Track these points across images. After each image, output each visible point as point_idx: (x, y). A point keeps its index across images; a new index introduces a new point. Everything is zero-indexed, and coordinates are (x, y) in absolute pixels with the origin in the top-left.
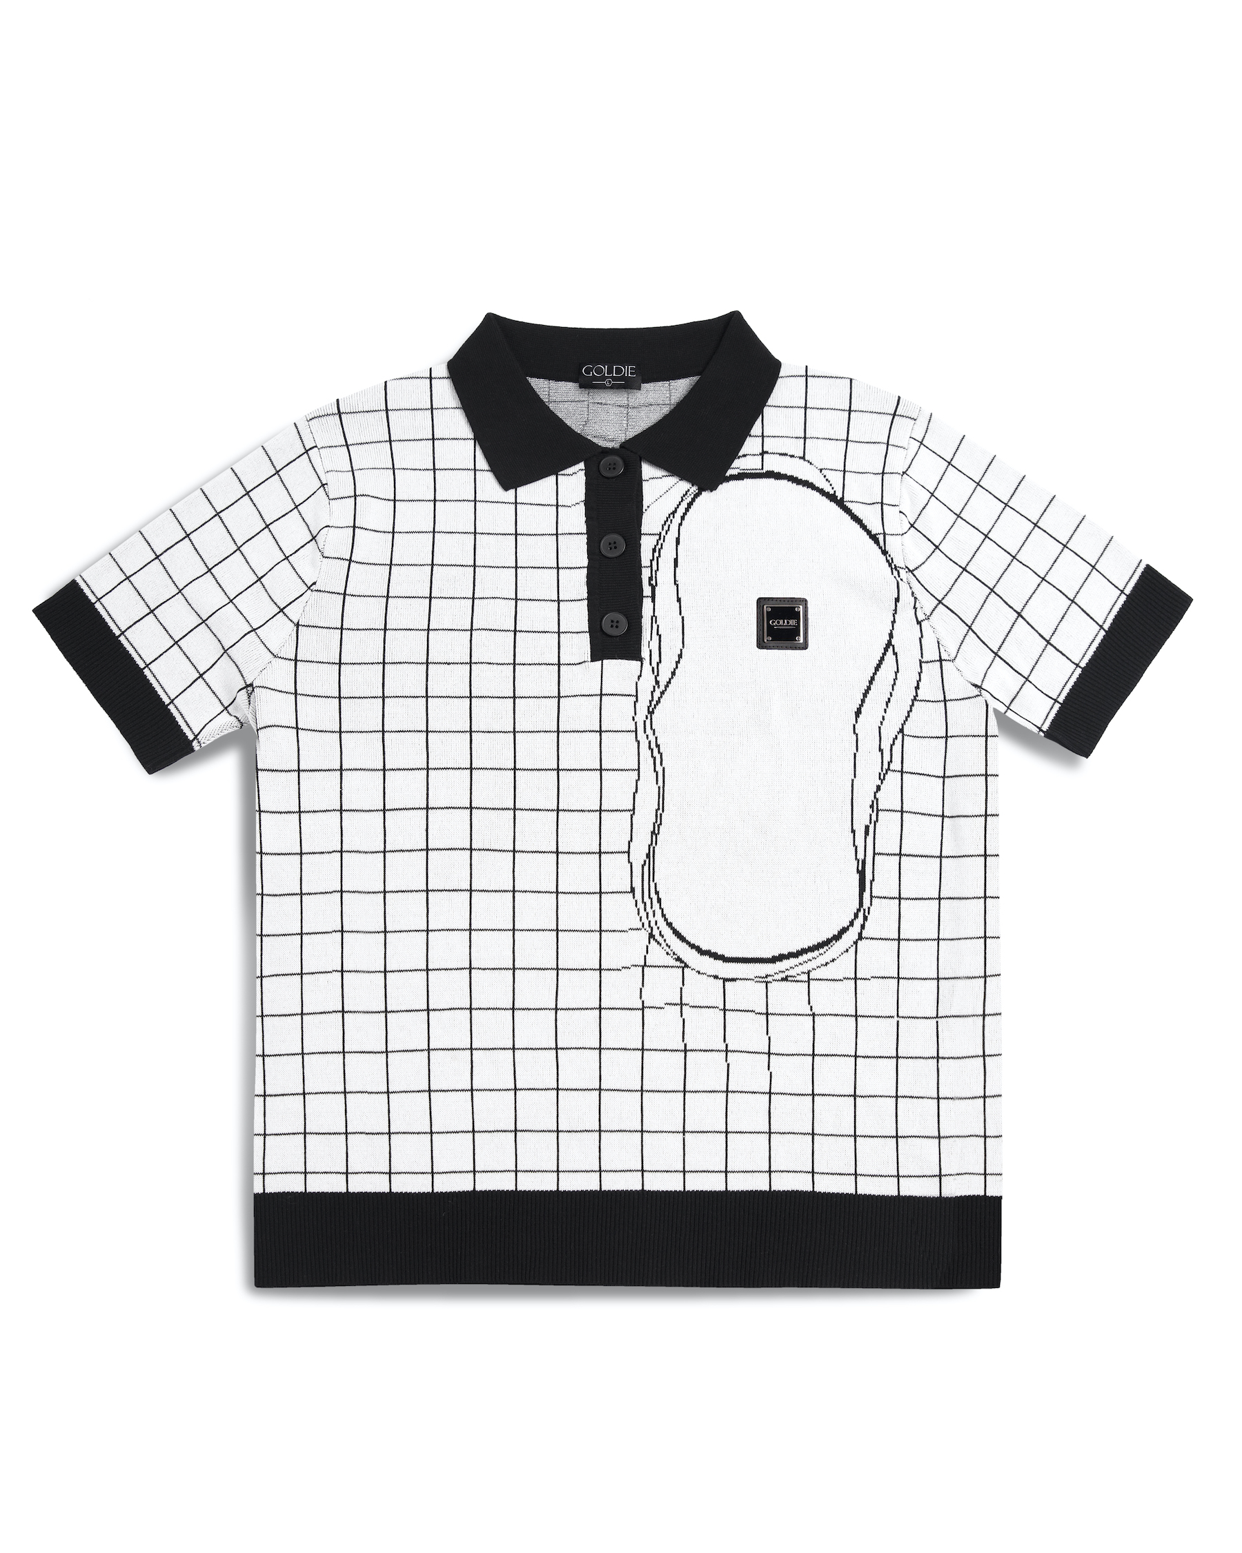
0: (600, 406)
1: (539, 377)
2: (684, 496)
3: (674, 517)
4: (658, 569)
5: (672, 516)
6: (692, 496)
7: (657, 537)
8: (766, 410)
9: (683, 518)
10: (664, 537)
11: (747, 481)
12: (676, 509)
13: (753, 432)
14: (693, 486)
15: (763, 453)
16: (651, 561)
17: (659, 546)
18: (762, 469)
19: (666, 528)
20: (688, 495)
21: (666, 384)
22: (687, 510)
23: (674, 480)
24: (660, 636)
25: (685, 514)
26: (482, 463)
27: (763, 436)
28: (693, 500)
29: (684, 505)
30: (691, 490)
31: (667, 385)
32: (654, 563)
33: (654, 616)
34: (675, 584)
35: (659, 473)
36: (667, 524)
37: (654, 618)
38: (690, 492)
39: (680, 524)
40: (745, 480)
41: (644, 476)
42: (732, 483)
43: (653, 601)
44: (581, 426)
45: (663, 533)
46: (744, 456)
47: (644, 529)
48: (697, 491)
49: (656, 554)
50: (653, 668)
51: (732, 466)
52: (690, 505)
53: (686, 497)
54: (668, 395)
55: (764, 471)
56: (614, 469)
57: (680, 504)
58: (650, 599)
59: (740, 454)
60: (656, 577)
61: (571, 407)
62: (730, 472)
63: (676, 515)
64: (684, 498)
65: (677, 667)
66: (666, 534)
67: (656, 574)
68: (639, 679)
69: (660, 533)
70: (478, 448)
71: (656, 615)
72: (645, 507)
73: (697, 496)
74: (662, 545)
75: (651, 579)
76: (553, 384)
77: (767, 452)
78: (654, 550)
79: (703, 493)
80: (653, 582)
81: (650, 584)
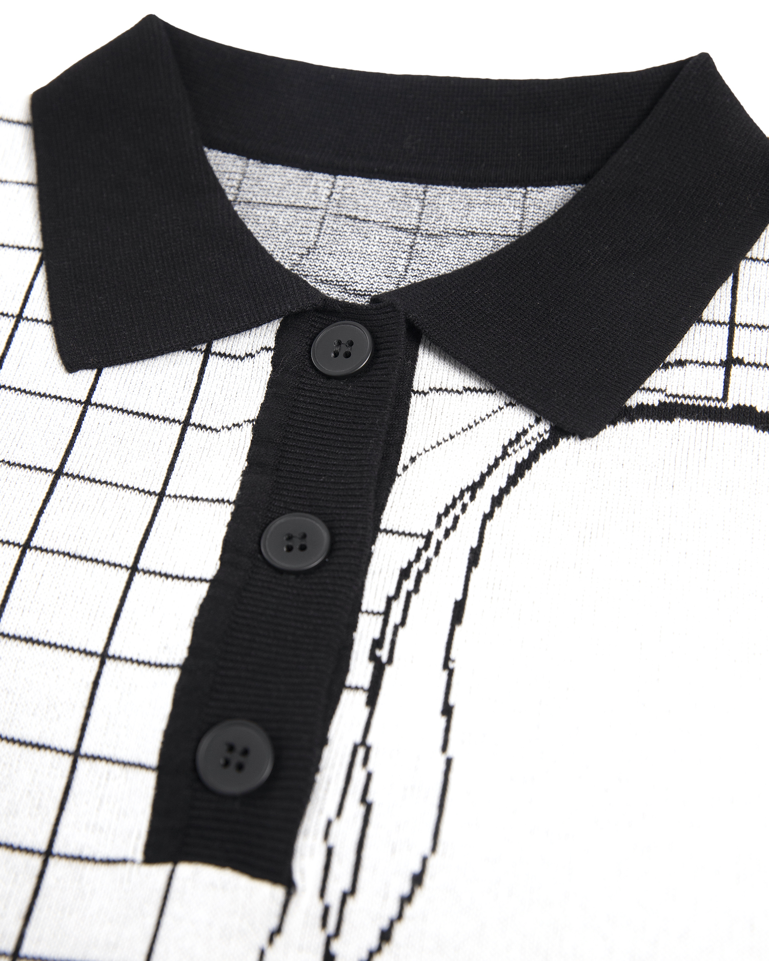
0: (351, 222)
1: (226, 150)
2: (511, 443)
3: (472, 498)
4: (403, 623)
5: (467, 496)
6: (533, 447)
7: (421, 543)
8: (745, 268)
9: (497, 501)
10: (439, 544)
11: (683, 427)
12: (483, 477)
13: (707, 314)
14: (538, 421)
15: (729, 362)
16: (390, 601)
17: (421, 565)
18: (725, 398)
19: (447, 522)
20: (523, 442)
21: (517, 193)
22: (513, 481)
23: (494, 401)
24: (369, 807)
25: (504, 491)
26: (40, 306)
27: (732, 325)
28: (534, 456)
29: (508, 467)
30: (533, 433)
31: (519, 196)
32: (397, 608)
33: (363, 743)
34: (446, 666)
35: (457, 378)
36: (452, 513)
37: (361, 752)
38: (528, 437)
39: (488, 517)
40: (677, 421)
41: (419, 383)
42: (641, 425)
43: (372, 701)
44: (295, 257)
45: (438, 534)
46: (681, 363)
47: (388, 519)
48: (546, 436)
49: (408, 585)
50: (326, 910)
51: (647, 384)
52: (522, 468)
53: (516, 447)
54: (518, 217)
55: (730, 404)
56: (347, 355)
57: (496, 464)
58: (362, 697)
59: (672, 357)
60: (393, 643)
61: (283, 217)
62: (637, 398)
63: (479, 493)
64: (510, 451)
65: (400, 916)
66: (447, 534)
67: (395, 634)
68: (271, 940)
69: (430, 534)
70: (43, 270)
71: (370, 740)
72: (404, 459)
73: (543, 447)
74: (428, 562)
75: (377, 644)
76: (254, 167)
77: (740, 362)
78: (404, 574)
79: (563, 443)
80: (383, 654)
81: (373, 657)
